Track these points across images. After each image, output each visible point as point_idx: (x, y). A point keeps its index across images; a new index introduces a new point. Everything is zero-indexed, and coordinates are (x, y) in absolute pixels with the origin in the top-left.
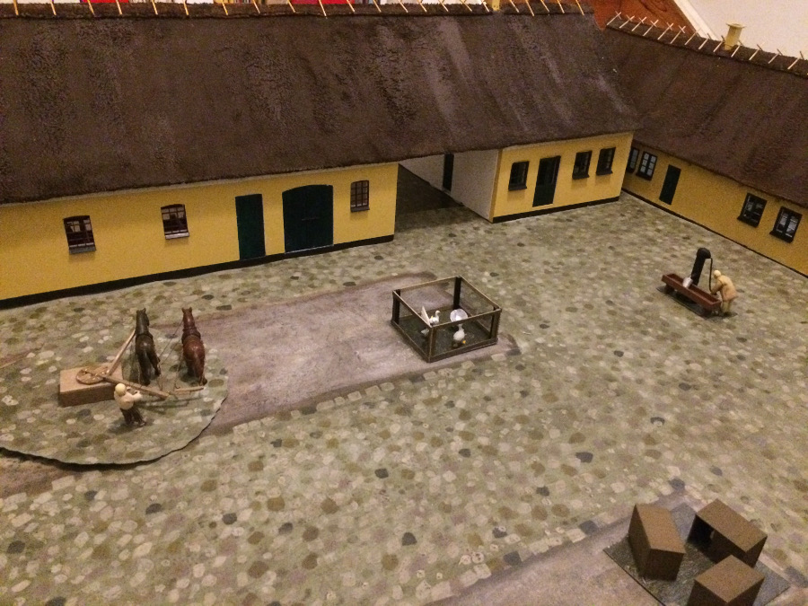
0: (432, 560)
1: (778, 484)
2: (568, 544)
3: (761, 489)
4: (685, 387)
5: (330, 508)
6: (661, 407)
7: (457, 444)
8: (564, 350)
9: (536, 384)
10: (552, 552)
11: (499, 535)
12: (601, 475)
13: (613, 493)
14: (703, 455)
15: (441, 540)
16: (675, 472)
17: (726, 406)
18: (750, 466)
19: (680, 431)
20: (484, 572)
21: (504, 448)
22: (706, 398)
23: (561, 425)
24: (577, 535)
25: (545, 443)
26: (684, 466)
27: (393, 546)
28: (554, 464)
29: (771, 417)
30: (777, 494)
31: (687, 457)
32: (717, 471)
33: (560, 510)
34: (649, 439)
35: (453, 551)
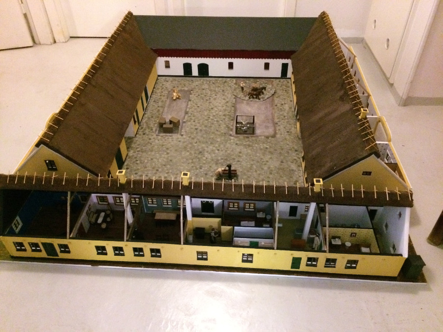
6: (199, 145)
14: (184, 142)
16: (184, 137)
19: (191, 143)
28: (198, 125)
31: (185, 140)
34: (193, 139)
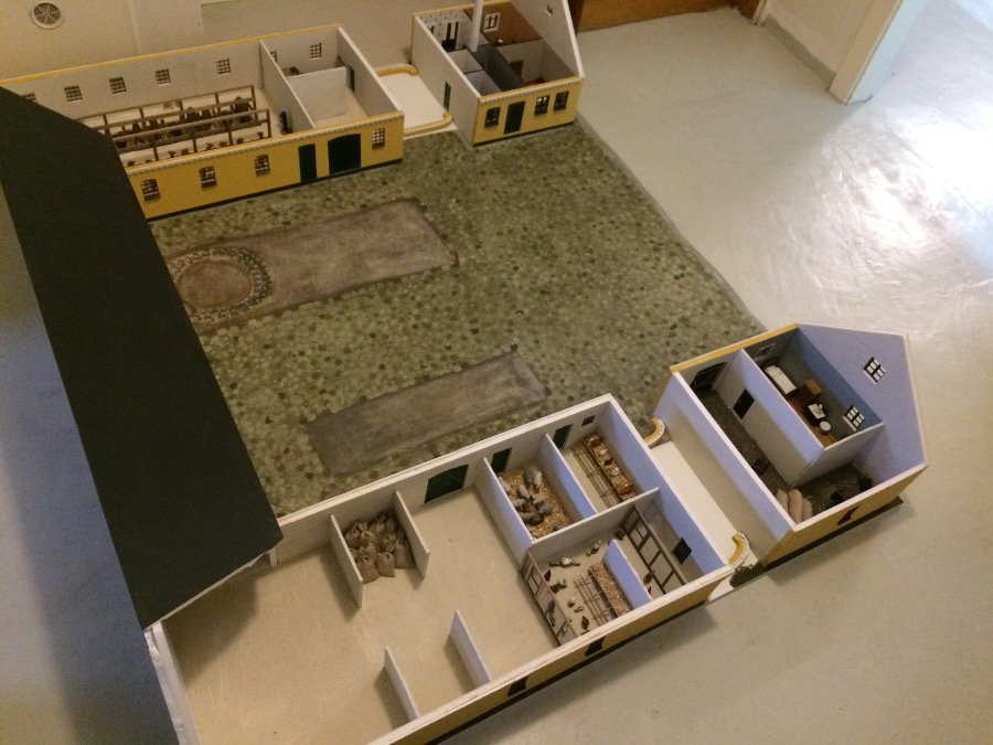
0: (391, 377)
1: (564, 350)
2: (453, 372)
3: (553, 351)
4: (543, 292)
5: (347, 351)
6: (525, 304)
7: (413, 321)
8: (485, 265)
9: (462, 287)
10: (445, 375)
11: (423, 367)
12: (479, 341)
13: (481, 351)
14: (534, 332)
15: (396, 368)
16: (516, 341)
17: (561, 305)
18: (554, 339)
19: (528, 319)
20: (413, 382)
21: (435, 325)
22: (552, 300)
23: (468, 313)
24: (458, 369)
25: (456, 323)
26: (522, 338)
27: (375, 369)
28: (458, 334)
29: (581, 313)
30: (561, 355)
31: (526, 333)
32: (537, 342)
33: (454, 357)
35: (401, 373)
